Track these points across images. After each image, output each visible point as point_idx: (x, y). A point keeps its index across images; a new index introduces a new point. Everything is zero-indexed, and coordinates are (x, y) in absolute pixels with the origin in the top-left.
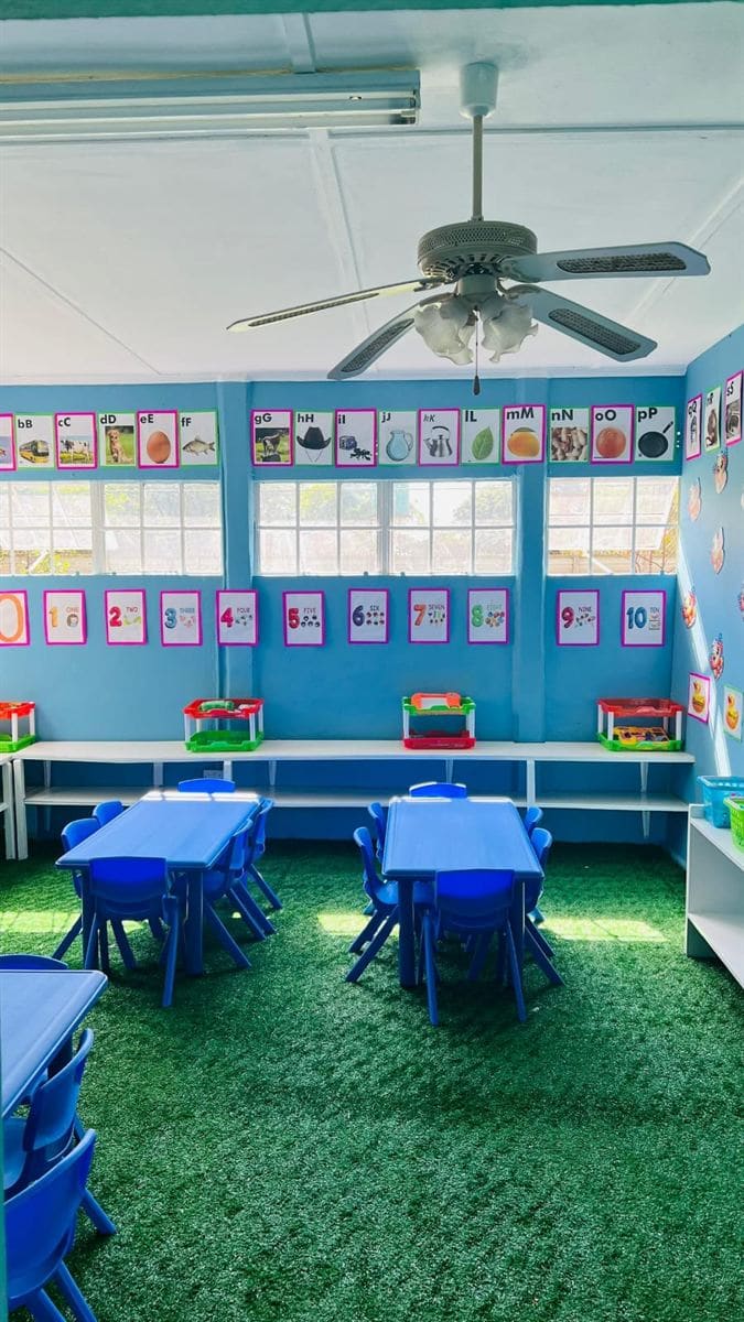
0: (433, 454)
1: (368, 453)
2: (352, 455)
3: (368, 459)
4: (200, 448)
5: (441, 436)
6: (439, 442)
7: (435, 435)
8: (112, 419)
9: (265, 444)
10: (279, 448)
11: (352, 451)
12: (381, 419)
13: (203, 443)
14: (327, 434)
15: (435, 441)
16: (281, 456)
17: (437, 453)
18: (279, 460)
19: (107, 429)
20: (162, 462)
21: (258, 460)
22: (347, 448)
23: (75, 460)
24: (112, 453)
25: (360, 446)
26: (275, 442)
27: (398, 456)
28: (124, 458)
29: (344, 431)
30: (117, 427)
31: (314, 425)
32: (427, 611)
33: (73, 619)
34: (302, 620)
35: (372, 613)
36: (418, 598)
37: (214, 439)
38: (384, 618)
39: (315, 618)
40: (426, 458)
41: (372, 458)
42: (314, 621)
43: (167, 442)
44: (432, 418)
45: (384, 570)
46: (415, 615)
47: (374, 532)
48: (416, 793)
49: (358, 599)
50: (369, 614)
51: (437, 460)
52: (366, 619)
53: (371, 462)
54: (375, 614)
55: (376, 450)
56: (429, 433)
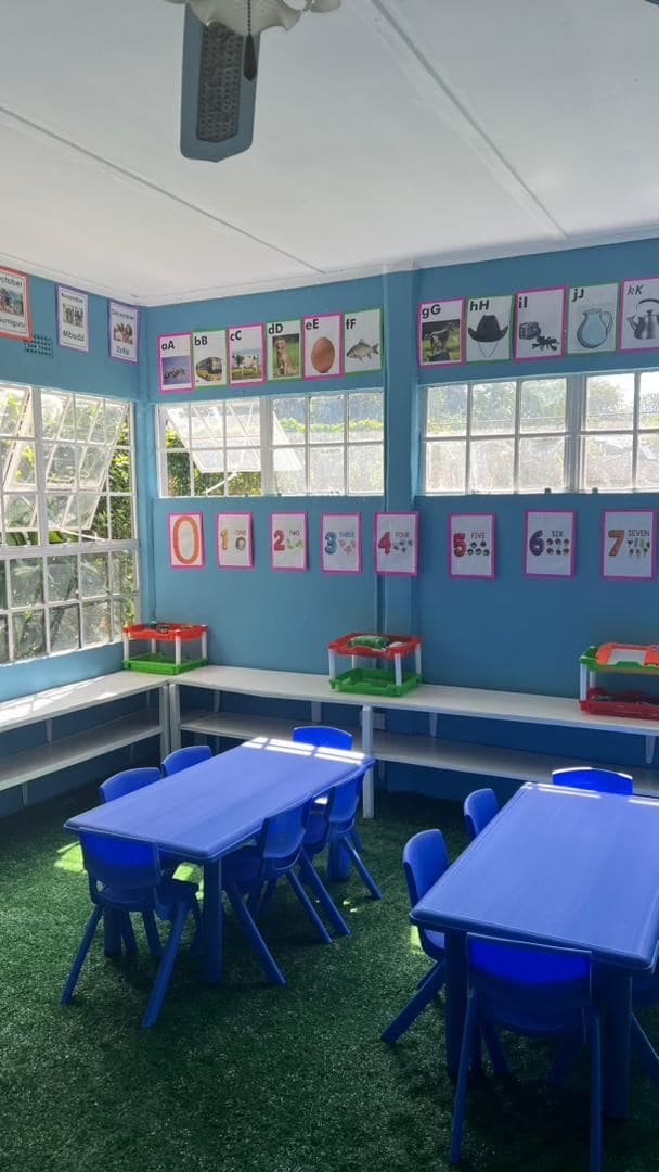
0: (638, 335)
1: (554, 341)
2: (535, 345)
3: (555, 349)
4: (363, 352)
5: (650, 312)
6: (647, 320)
7: (642, 311)
8: (279, 328)
9: (432, 340)
10: (449, 344)
11: (535, 341)
12: (572, 297)
13: (367, 346)
14: (504, 322)
15: (641, 319)
16: (451, 354)
17: (645, 334)
18: (448, 359)
19: (275, 339)
20: (325, 371)
21: (425, 360)
22: (529, 337)
23: (247, 375)
24: (279, 366)
25: (545, 334)
26: (444, 338)
27: (591, 341)
28: (290, 370)
29: (526, 317)
30: (283, 337)
31: (488, 313)
32: (626, 538)
33: (241, 542)
34: (469, 547)
35: (554, 539)
36: (613, 521)
37: (379, 342)
38: (569, 547)
39: (483, 544)
40: (629, 341)
41: (559, 347)
42: (483, 549)
43: (331, 348)
44: (638, 289)
45: (572, 486)
46: (609, 543)
47: (562, 440)
48: (558, 780)
49: (537, 522)
50: (550, 541)
51: (643, 343)
52: (547, 547)
53: (558, 352)
54: (558, 541)
55: (564, 336)
56: (634, 309)
